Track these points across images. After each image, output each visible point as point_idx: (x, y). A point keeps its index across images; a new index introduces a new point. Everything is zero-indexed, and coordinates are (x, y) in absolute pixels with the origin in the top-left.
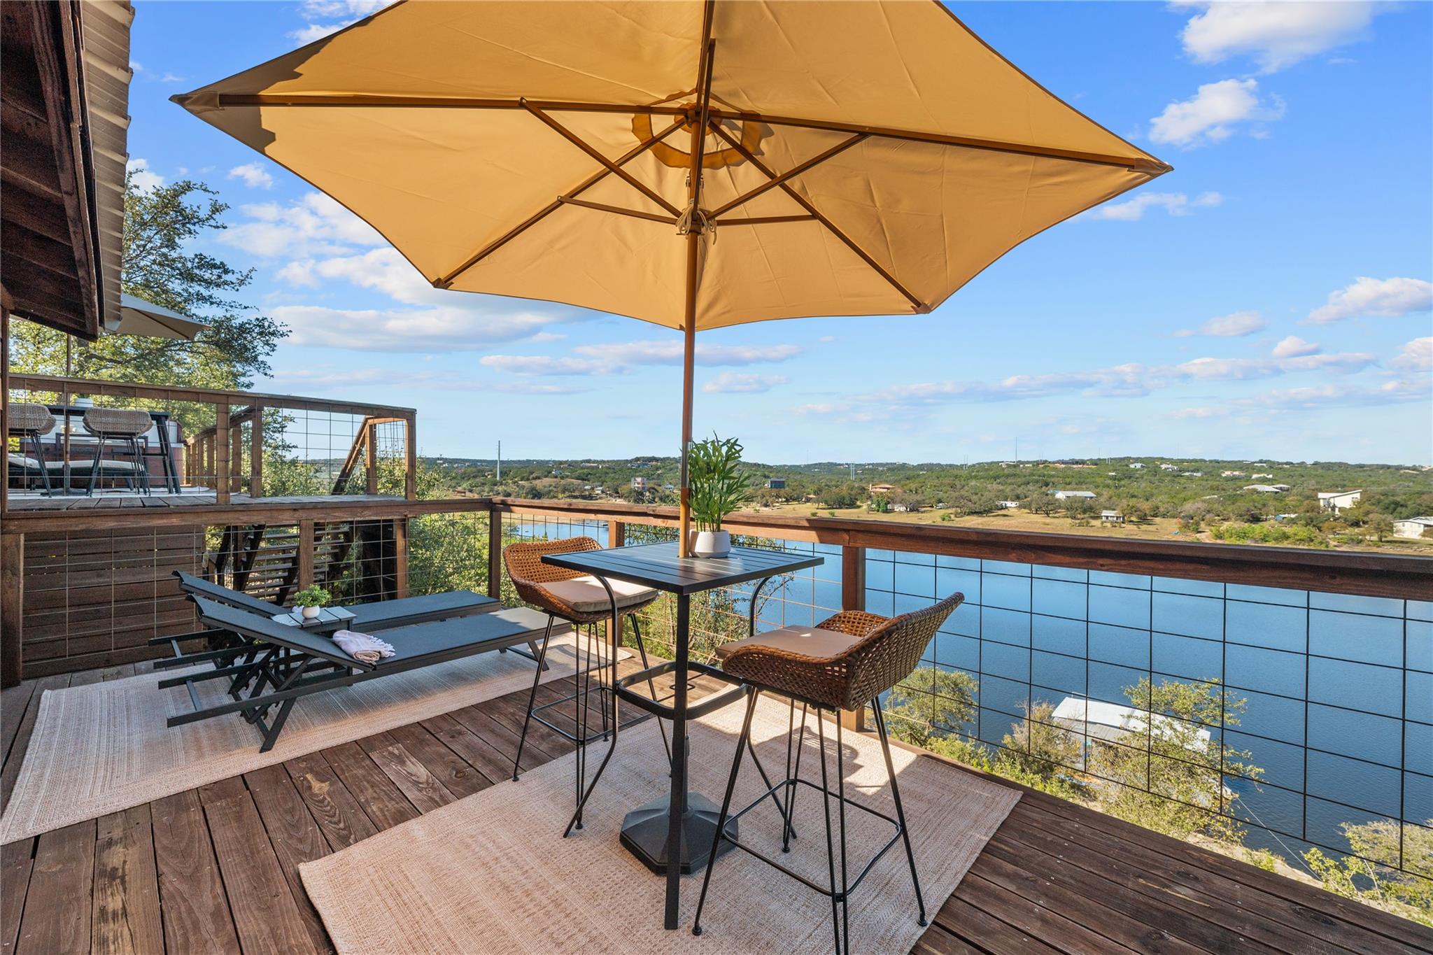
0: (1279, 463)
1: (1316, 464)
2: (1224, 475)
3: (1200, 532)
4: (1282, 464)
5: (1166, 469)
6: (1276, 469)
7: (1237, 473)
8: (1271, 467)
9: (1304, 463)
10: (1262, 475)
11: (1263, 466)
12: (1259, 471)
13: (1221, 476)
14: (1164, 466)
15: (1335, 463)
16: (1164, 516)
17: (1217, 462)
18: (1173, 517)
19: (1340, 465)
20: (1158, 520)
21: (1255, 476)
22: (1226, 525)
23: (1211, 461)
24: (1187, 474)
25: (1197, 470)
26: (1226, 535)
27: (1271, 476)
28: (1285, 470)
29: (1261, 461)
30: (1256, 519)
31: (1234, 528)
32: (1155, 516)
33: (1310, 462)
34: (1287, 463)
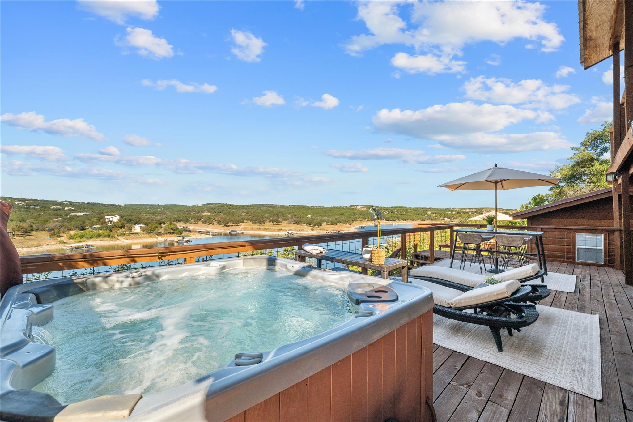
0: (74, 203)
1: (88, 203)
2: (52, 208)
3: (60, 237)
4: (75, 203)
5: (18, 204)
6: (73, 205)
7: (58, 207)
8: (71, 204)
9: (84, 202)
10: (69, 208)
11: (67, 204)
12: (66, 206)
13: (50, 208)
14: (17, 203)
15: (96, 203)
16: (37, 230)
17: (44, 201)
18: (43, 230)
19: (97, 204)
20: (33, 232)
21: (66, 208)
22: (72, 232)
23: (41, 201)
24: (32, 207)
25: (37, 205)
26: (75, 237)
27: (73, 208)
28: (77, 206)
29: (66, 201)
30: (83, 229)
31: (78, 234)
32: (32, 230)
33: (86, 202)
34: (77, 203)
